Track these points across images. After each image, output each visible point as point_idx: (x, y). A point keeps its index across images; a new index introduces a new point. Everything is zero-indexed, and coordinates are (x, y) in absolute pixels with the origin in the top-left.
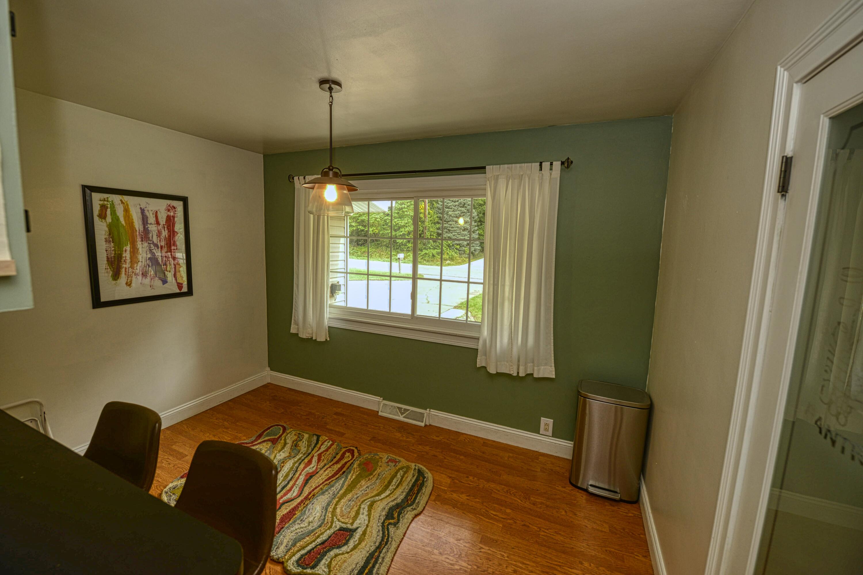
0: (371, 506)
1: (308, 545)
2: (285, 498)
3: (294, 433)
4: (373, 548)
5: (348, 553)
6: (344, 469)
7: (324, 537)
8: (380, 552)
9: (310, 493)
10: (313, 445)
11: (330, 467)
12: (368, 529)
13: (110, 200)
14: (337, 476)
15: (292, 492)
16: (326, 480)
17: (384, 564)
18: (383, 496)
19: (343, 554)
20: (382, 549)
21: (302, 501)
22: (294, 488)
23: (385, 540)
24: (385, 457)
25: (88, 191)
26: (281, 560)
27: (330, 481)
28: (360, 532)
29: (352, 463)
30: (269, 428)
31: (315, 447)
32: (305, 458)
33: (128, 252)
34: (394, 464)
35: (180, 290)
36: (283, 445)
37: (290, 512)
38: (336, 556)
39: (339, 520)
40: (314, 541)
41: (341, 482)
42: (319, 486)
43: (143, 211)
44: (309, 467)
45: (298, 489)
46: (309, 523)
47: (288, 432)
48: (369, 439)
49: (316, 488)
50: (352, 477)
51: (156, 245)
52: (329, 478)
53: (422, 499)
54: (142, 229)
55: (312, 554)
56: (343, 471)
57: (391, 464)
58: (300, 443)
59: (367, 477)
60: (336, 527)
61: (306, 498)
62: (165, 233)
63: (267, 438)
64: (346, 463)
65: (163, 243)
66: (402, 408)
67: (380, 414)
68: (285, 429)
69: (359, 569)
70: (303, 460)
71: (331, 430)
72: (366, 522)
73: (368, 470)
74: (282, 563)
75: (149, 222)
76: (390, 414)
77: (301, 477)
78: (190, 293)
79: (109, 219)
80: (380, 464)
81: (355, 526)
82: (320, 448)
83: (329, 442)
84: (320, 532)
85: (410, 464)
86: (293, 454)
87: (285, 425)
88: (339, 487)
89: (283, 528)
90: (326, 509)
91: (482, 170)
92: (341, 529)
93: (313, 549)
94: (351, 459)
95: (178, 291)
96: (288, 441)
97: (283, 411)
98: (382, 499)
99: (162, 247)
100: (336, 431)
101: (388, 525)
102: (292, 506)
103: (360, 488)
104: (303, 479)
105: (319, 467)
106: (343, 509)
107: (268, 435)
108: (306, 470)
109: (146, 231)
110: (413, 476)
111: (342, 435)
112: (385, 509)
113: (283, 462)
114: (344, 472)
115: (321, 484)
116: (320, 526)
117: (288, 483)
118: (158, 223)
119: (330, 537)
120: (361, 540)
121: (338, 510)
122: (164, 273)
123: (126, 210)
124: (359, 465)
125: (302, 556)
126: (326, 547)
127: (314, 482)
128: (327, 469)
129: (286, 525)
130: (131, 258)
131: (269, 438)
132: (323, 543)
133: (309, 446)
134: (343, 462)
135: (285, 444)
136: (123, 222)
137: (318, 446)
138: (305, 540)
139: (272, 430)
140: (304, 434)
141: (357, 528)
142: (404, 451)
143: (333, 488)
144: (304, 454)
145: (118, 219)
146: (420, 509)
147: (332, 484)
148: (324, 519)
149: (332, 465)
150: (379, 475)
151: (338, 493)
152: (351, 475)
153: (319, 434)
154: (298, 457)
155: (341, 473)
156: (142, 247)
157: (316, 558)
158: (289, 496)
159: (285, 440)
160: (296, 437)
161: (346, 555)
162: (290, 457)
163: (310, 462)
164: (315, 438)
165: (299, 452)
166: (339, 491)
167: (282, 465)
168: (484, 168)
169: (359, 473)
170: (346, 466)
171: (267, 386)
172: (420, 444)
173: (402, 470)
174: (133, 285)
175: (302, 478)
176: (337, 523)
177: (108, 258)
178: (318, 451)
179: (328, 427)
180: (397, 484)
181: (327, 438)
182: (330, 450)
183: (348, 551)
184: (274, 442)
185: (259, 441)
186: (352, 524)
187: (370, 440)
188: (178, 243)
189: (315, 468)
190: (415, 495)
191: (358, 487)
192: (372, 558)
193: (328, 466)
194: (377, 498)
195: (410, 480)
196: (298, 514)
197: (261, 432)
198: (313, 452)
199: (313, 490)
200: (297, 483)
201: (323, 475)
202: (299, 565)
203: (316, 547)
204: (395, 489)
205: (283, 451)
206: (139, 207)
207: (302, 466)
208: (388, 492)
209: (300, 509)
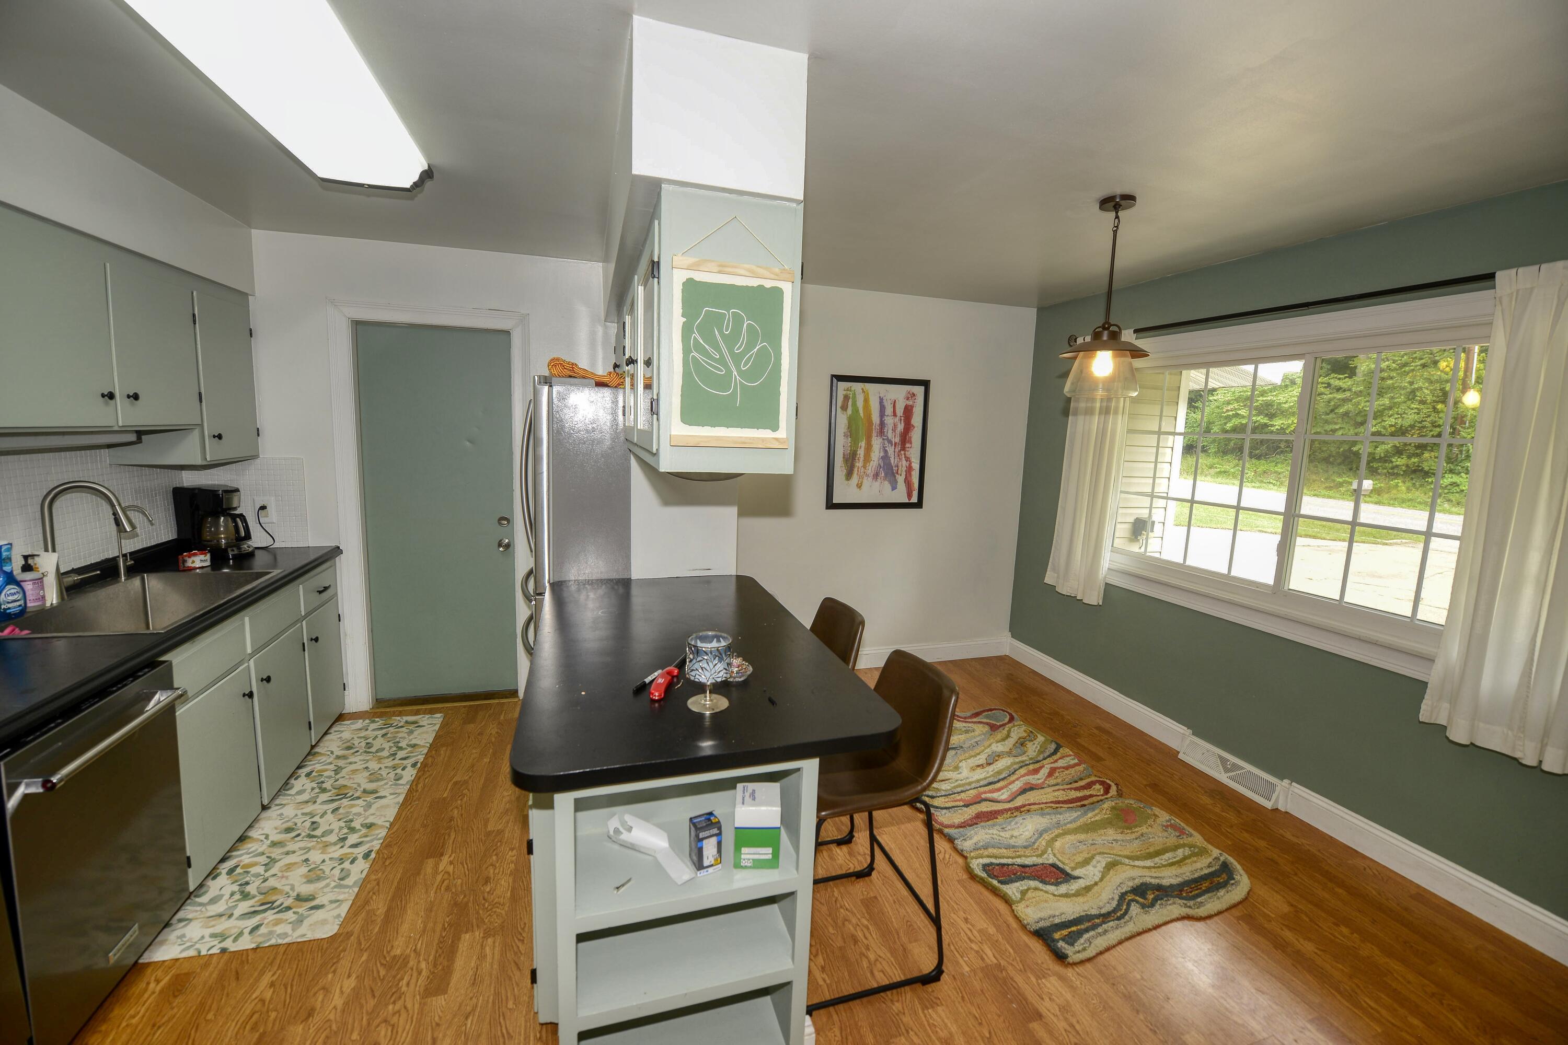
0: (1111, 866)
1: (1003, 857)
2: (989, 795)
3: (1024, 728)
4: (1094, 912)
5: (1054, 895)
6: (1085, 802)
7: (1028, 861)
8: (1104, 922)
9: (1024, 806)
10: (1047, 753)
11: (1064, 790)
12: (1096, 887)
13: (853, 389)
14: (1071, 805)
15: (1000, 793)
16: (1052, 802)
17: (1105, 937)
18: (1137, 863)
19: (1046, 892)
20: (1109, 921)
21: (1010, 809)
22: (1004, 790)
23: (1118, 914)
24: (1164, 817)
25: (835, 380)
26: (965, 854)
27: (1057, 805)
28: (1081, 883)
29: (1101, 800)
30: (991, 710)
31: (1049, 756)
32: (1030, 764)
33: (863, 449)
34: (1178, 834)
35: (909, 500)
36: (1004, 736)
37: (991, 812)
38: (1036, 889)
39: (1055, 855)
40: (1012, 858)
41: (1075, 815)
42: (1039, 804)
43: (881, 400)
44: (1033, 777)
45: (1009, 793)
46: (1012, 836)
47: (1016, 724)
48: (1145, 783)
49: (1034, 804)
50: (1092, 816)
51: (890, 442)
52: (1059, 802)
53: (1212, 903)
54: (878, 422)
55: (1005, 868)
56: (1082, 803)
57: (1172, 831)
58: (1029, 745)
59: (1120, 828)
60: (1048, 860)
61: (1017, 809)
62: (901, 427)
63: (985, 720)
64: (1091, 796)
65: (897, 440)
66: (1228, 760)
67: (1181, 756)
68: (1012, 719)
69: (1063, 920)
70: (1027, 765)
71: (1083, 746)
72: (1097, 879)
73: (1126, 821)
74: (966, 858)
75: (886, 414)
76: (1202, 763)
77: (1017, 782)
78: (919, 505)
79: (849, 411)
80: (1150, 822)
81: (1076, 873)
82: (1056, 761)
83: (1073, 759)
84: (1023, 853)
85: (1210, 847)
86: (1014, 752)
87: (1013, 714)
88: (1069, 819)
89: (977, 824)
90: (1041, 835)
91: (1488, 283)
92: (1053, 866)
93: (1008, 865)
94: (1102, 795)
95: (907, 501)
96: (1012, 734)
97: (1017, 696)
98: (1134, 866)
99: (896, 443)
100: (1089, 751)
101: (1133, 900)
102: (996, 808)
103: (1101, 835)
104: (1019, 786)
105: (1047, 782)
106: (1067, 846)
107: (987, 717)
108: (1027, 777)
109: (882, 424)
110: (1209, 867)
111: (1099, 759)
112: (1134, 879)
113: (999, 756)
114: (1084, 805)
115: (1043, 803)
116: (1026, 847)
117: (998, 781)
118: (895, 415)
119: (1034, 865)
120: (1078, 894)
121: (1058, 844)
122: (895, 476)
123: (866, 400)
124: (1113, 808)
125: (991, 864)
126: (1025, 873)
127: (1031, 797)
128: (1058, 790)
129: (982, 824)
130: (865, 456)
131: (988, 721)
132: (1024, 866)
133: (1040, 752)
134: (1087, 792)
135: (1008, 736)
136: (862, 415)
137: (1055, 757)
138: (1000, 850)
139: (994, 714)
140: (1039, 736)
141: (1079, 878)
142: (1207, 826)
143: (1059, 816)
144: (1031, 759)
145: (857, 411)
146: (1202, 912)
147: (1059, 810)
148: (1034, 843)
149: (1068, 789)
150: (1142, 835)
151: (1065, 824)
152: (1094, 813)
153: (1062, 744)
154: (1020, 759)
155: (1079, 804)
156: (877, 443)
157: (1009, 876)
158: (995, 795)
159: (1009, 731)
160: (1026, 735)
161: (1051, 897)
162: (1009, 753)
163: (1036, 771)
164: (1053, 746)
165: (1024, 753)
166: (1068, 823)
167: (997, 758)
168: (1491, 276)
169: (1107, 818)
170: (1091, 800)
171: (1003, 659)
172: (1247, 831)
173: (1190, 848)
174: (864, 487)
175: (1017, 786)
176: (1051, 856)
177: (844, 454)
178: (1052, 763)
179: (1078, 740)
180: (1171, 861)
181: (1071, 753)
182: (1072, 771)
183: (1056, 893)
184: (994, 728)
185: (975, 720)
186: (1073, 869)
187: (1146, 786)
188: (913, 440)
189: (1040, 781)
190: (1199, 891)
191: (1099, 833)
192: (1089, 921)
193: (1061, 787)
194: (1127, 861)
195: (1199, 867)
196: (1000, 819)
197: (978, 710)
198: (1045, 762)
199: (1030, 805)
200: (1010, 787)
201: (1047, 795)
202: (984, 870)
203: (1012, 865)
204: (1164, 866)
205: (1003, 743)
206: (878, 396)
207: (1023, 771)
208: (1148, 863)
209: (1005, 815)
